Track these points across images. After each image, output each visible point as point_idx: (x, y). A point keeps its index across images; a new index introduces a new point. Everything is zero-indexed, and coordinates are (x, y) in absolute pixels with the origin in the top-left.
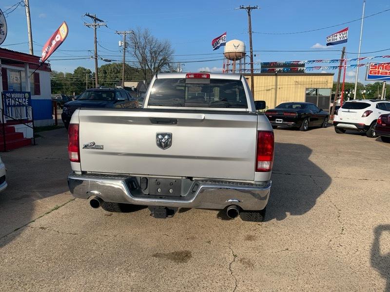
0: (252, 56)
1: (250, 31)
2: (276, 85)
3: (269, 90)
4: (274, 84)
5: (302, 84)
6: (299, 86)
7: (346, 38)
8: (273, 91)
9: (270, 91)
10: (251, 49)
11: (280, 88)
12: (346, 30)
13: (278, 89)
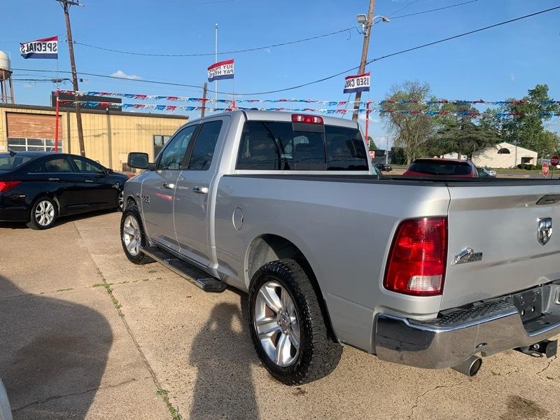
0: (75, 80)
1: (70, 40)
2: (109, 129)
3: (99, 136)
4: (106, 126)
5: (148, 129)
6: (144, 131)
7: (231, 73)
8: (106, 137)
9: (101, 137)
10: (74, 69)
11: (115, 134)
12: (231, 62)
13: (112, 134)
